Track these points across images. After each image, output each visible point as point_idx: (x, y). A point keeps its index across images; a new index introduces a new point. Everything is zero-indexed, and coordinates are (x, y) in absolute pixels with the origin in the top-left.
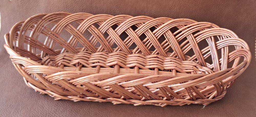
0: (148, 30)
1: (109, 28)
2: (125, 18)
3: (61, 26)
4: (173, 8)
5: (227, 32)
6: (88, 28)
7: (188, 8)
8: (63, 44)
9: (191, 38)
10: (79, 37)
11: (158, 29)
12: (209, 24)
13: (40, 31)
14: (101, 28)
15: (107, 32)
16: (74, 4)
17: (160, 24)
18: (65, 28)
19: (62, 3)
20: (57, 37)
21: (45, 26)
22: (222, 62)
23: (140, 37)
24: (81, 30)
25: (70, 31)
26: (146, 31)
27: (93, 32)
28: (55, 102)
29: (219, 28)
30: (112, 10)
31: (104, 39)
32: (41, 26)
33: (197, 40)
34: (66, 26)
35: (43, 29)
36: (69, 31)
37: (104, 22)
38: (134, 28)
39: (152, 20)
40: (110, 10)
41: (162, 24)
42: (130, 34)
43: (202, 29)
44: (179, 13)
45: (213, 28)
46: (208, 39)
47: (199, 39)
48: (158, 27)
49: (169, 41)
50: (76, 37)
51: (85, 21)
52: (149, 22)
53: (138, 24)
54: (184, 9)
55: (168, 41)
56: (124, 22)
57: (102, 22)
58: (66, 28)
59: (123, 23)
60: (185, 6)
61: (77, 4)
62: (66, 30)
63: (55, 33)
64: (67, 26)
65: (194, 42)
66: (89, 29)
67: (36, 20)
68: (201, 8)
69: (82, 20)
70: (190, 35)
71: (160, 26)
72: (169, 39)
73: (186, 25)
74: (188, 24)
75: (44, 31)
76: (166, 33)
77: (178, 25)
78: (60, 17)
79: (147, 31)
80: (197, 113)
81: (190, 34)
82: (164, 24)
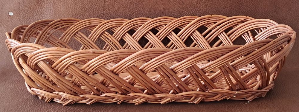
0: (171, 32)
1: (125, 33)
2: (143, 21)
4: (199, 6)
5: (266, 22)
6: (100, 35)
7: (216, 6)
9: (224, 37)
10: (90, 46)
11: (183, 30)
12: (242, 18)
13: (45, 39)
14: (115, 35)
15: (123, 38)
16: (84, 12)
17: (185, 24)
18: (73, 37)
19: (70, 12)
20: (65, 47)
21: (51, 33)
23: (162, 42)
24: (93, 38)
25: (80, 39)
26: (169, 34)
27: (107, 39)
28: (63, 108)
29: (255, 20)
30: (128, 16)
31: (120, 46)
32: (46, 33)
33: (231, 39)
34: (75, 34)
35: (49, 37)
36: (78, 39)
37: (118, 27)
38: (155, 31)
39: (174, 20)
40: (126, 16)
41: (186, 24)
42: (151, 39)
43: (235, 25)
44: (206, 13)
45: (248, 21)
46: (244, 35)
47: (233, 37)
48: (183, 28)
49: (198, 43)
50: (87, 46)
51: (97, 27)
52: (171, 23)
53: (158, 26)
54: (212, 6)
55: (196, 43)
56: (142, 25)
57: (116, 28)
58: (75, 36)
59: (142, 27)
60: (212, 3)
61: (87, 11)
62: (76, 38)
63: (63, 41)
64: (77, 34)
65: (228, 41)
66: (102, 37)
67: (41, 26)
68: (231, 5)
69: (93, 26)
70: (222, 34)
71: (185, 27)
72: (197, 41)
73: (215, 23)
74: (218, 21)
75: (50, 39)
76: (193, 34)
77: (206, 23)
78: (68, 24)
79: (171, 34)
80: (241, 108)
81: (222, 32)
82: (189, 23)
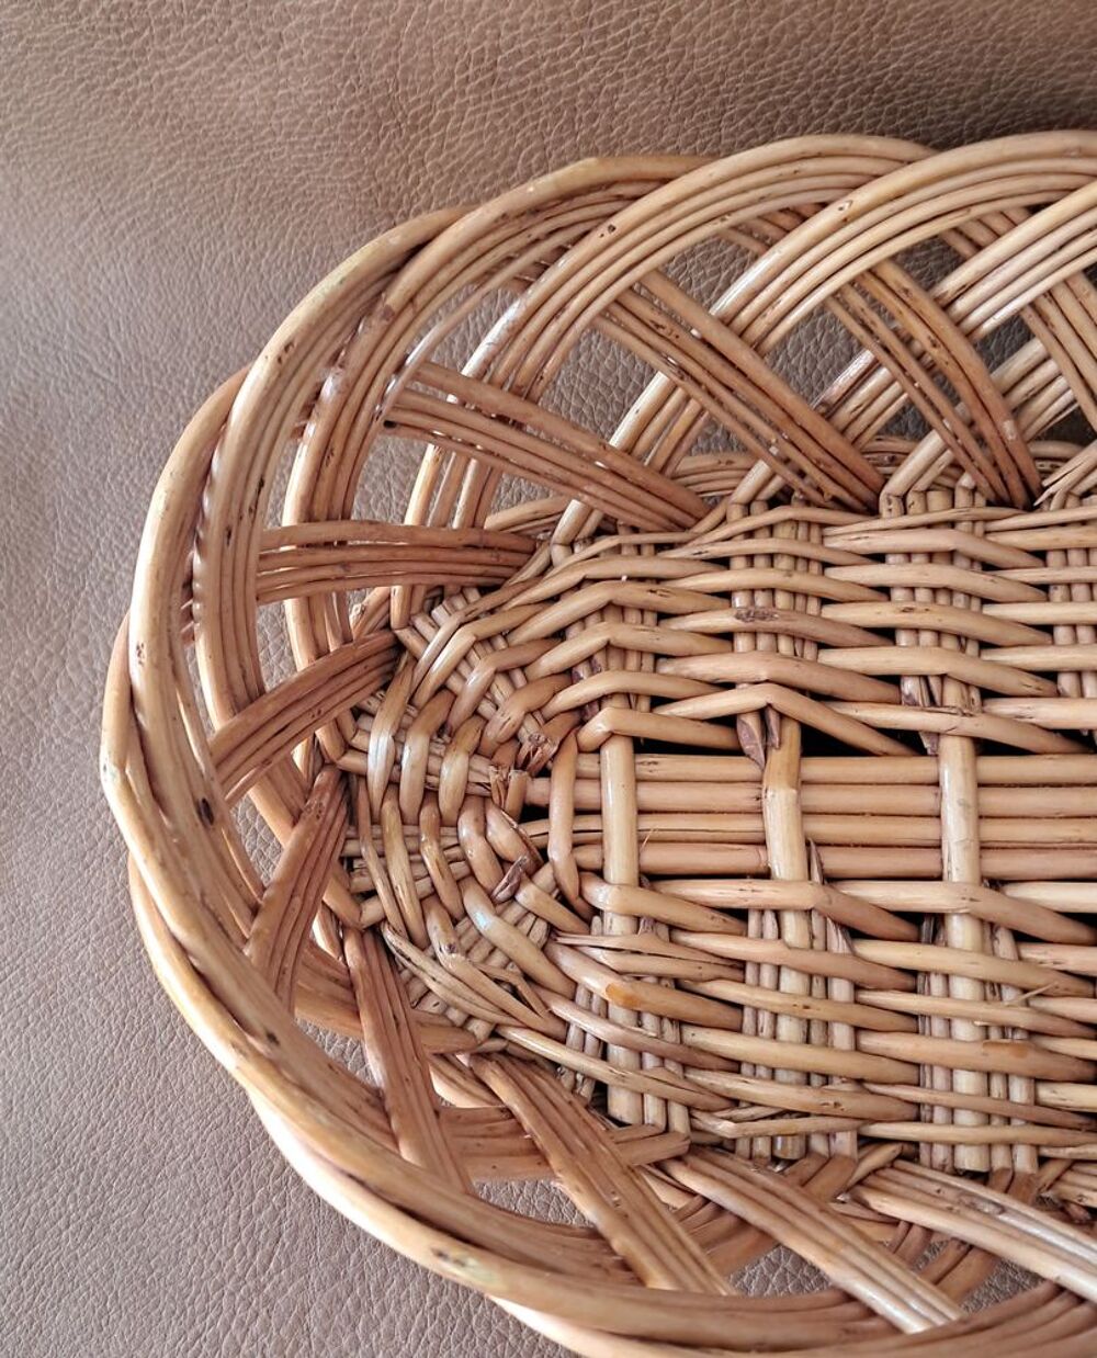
3: (565, 317)
8: (576, 480)
18: (600, 325)
20: (518, 426)
24: (760, 313)
58: (612, 320)
62: (616, 333)
63: (502, 385)
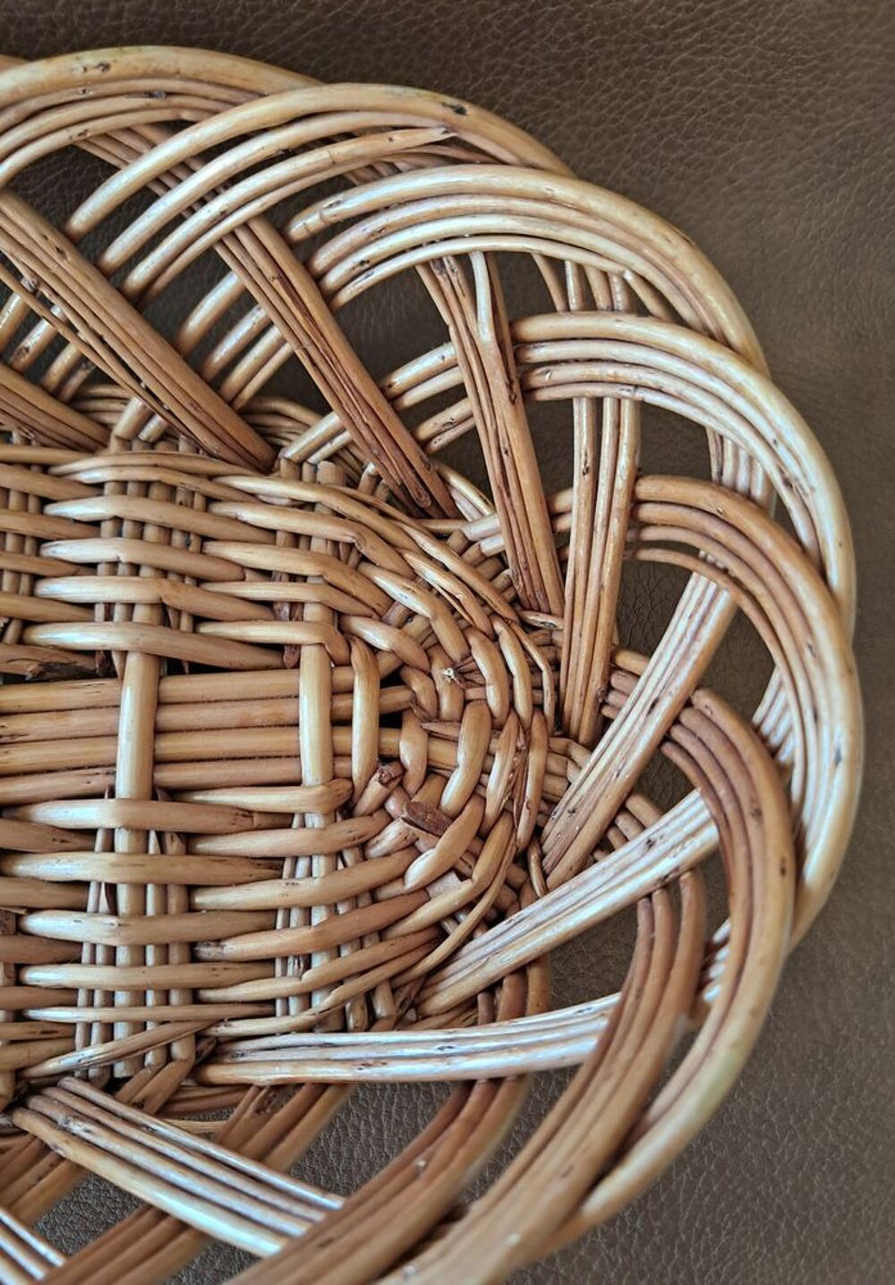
22: (573, 523)
